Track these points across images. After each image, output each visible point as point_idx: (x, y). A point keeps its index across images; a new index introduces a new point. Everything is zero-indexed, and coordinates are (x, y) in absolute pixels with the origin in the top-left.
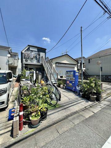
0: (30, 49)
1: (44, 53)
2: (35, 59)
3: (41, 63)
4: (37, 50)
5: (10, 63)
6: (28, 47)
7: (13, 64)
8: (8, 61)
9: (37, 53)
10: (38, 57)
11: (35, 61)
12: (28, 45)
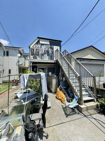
0: (40, 42)
1: (59, 47)
2: (47, 55)
3: (55, 59)
4: (49, 43)
5: (20, 63)
6: (38, 39)
7: (23, 65)
8: (19, 62)
9: (49, 46)
10: (50, 52)
11: (47, 57)
12: (38, 38)
